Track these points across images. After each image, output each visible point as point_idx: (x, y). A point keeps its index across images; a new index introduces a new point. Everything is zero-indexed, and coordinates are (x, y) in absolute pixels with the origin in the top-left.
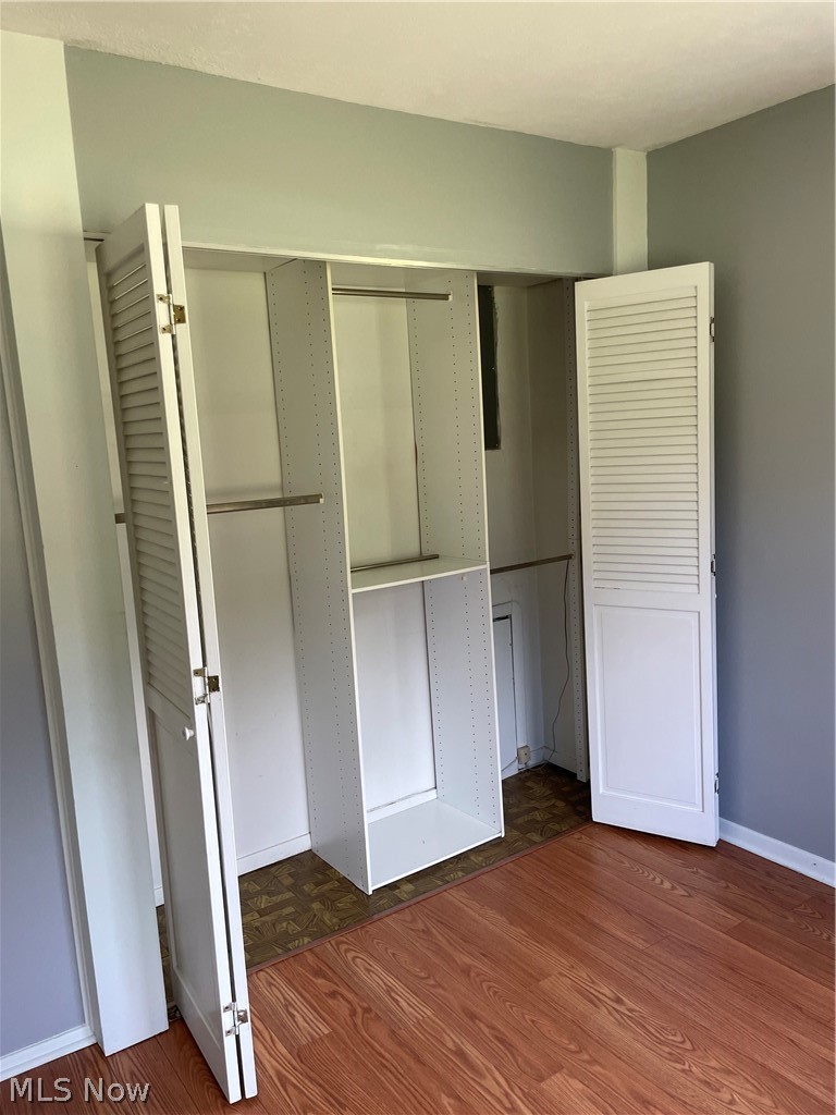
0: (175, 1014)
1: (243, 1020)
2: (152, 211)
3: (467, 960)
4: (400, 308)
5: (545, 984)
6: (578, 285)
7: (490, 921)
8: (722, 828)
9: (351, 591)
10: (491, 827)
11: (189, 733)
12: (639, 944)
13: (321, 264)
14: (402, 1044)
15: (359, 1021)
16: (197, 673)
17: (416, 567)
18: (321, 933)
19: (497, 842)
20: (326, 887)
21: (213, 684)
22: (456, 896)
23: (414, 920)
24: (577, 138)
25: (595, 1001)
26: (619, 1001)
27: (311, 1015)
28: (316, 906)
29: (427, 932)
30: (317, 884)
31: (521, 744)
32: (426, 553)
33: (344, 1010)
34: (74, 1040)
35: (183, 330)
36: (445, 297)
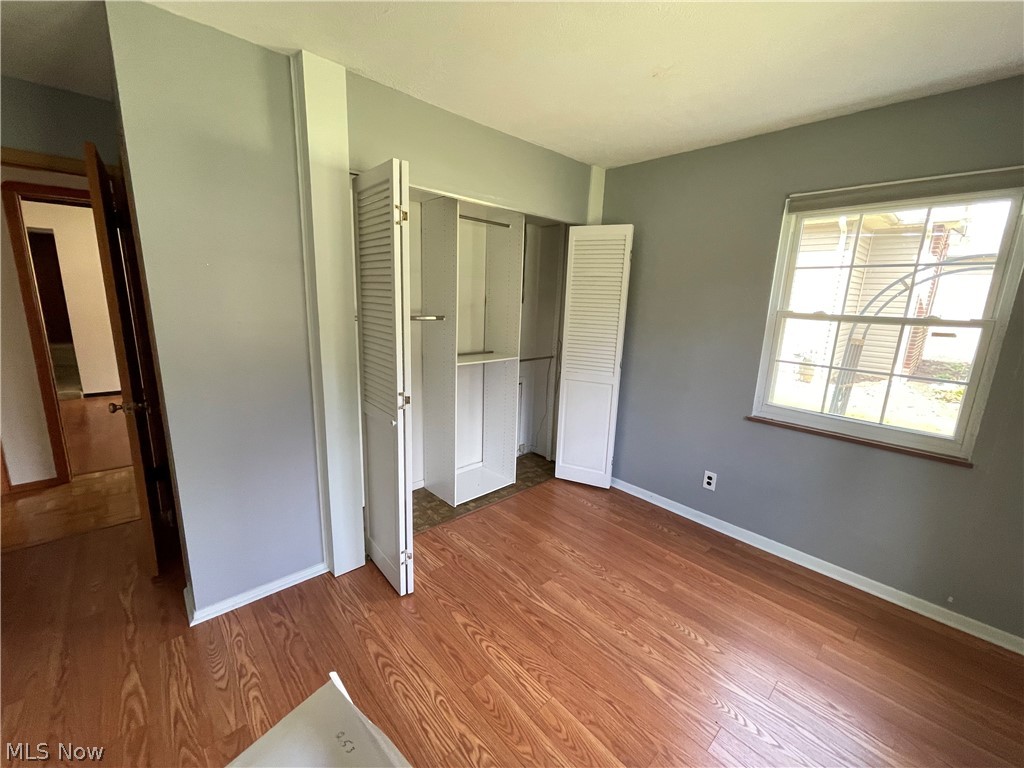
0: (369, 558)
1: (410, 558)
2: (396, 162)
3: (505, 535)
4: (483, 228)
5: (540, 545)
6: (571, 228)
7: (511, 518)
8: (612, 481)
9: (457, 364)
10: (510, 478)
11: (394, 423)
12: (579, 528)
13: (455, 201)
14: (477, 570)
15: (457, 561)
16: (400, 394)
17: (481, 356)
18: (433, 524)
19: (512, 486)
20: (433, 504)
21: (407, 400)
22: (496, 508)
23: (478, 518)
24: (576, 157)
25: (563, 552)
26: (573, 551)
27: (434, 558)
28: (429, 512)
29: (484, 523)
30: (429, 502)
31: (521, 443)
32: (487, 350)
33: (449, 556)
34: (320, 569)
35: (405, 224)
36: (508, 226)
